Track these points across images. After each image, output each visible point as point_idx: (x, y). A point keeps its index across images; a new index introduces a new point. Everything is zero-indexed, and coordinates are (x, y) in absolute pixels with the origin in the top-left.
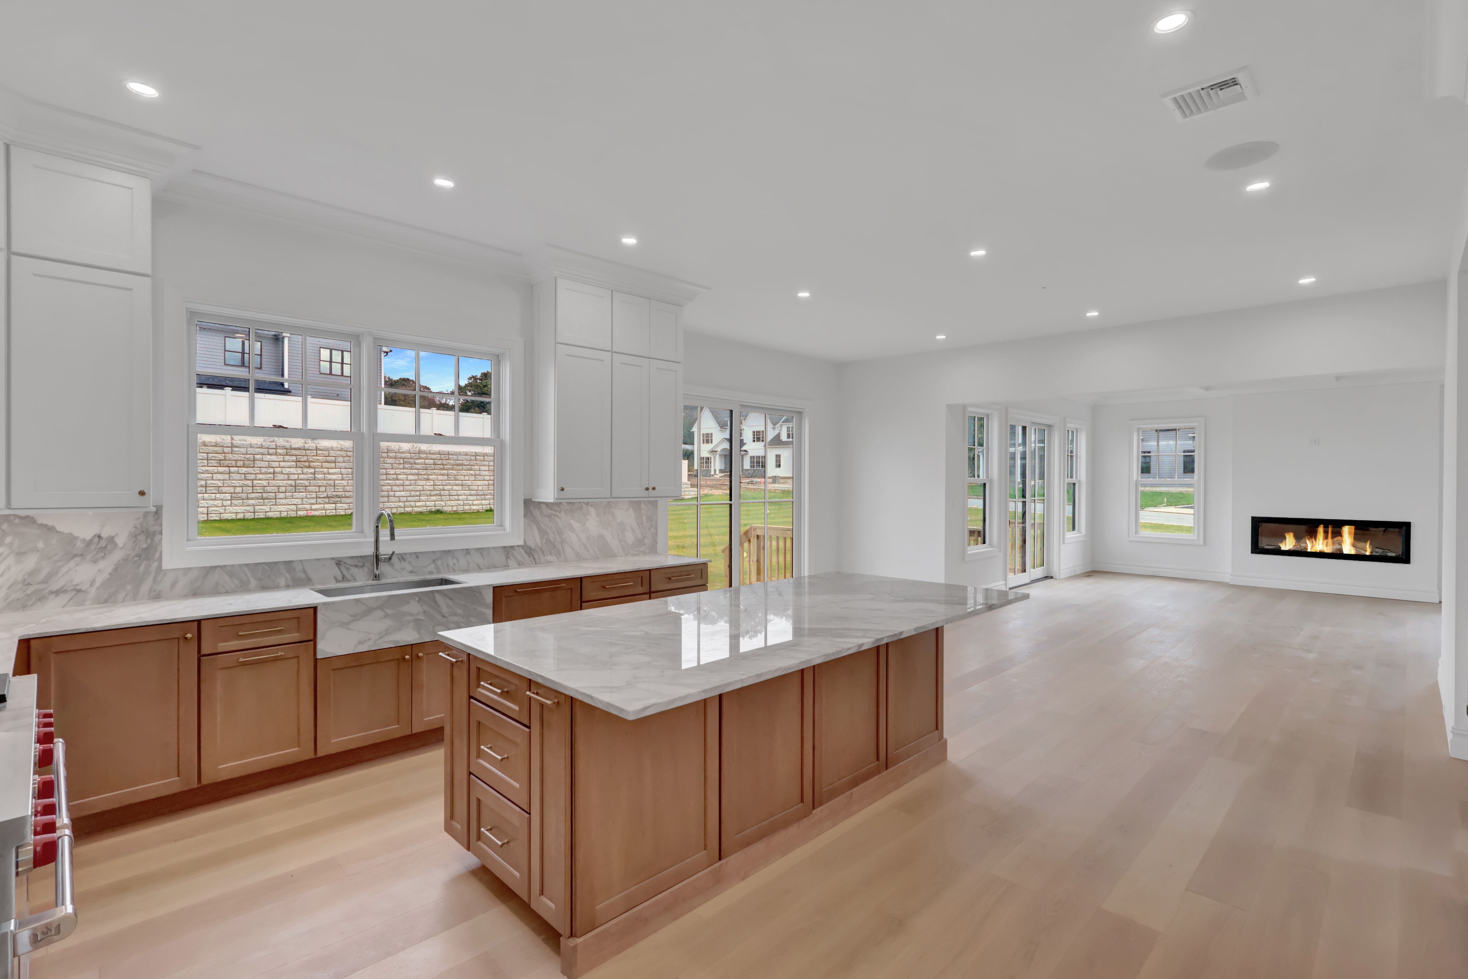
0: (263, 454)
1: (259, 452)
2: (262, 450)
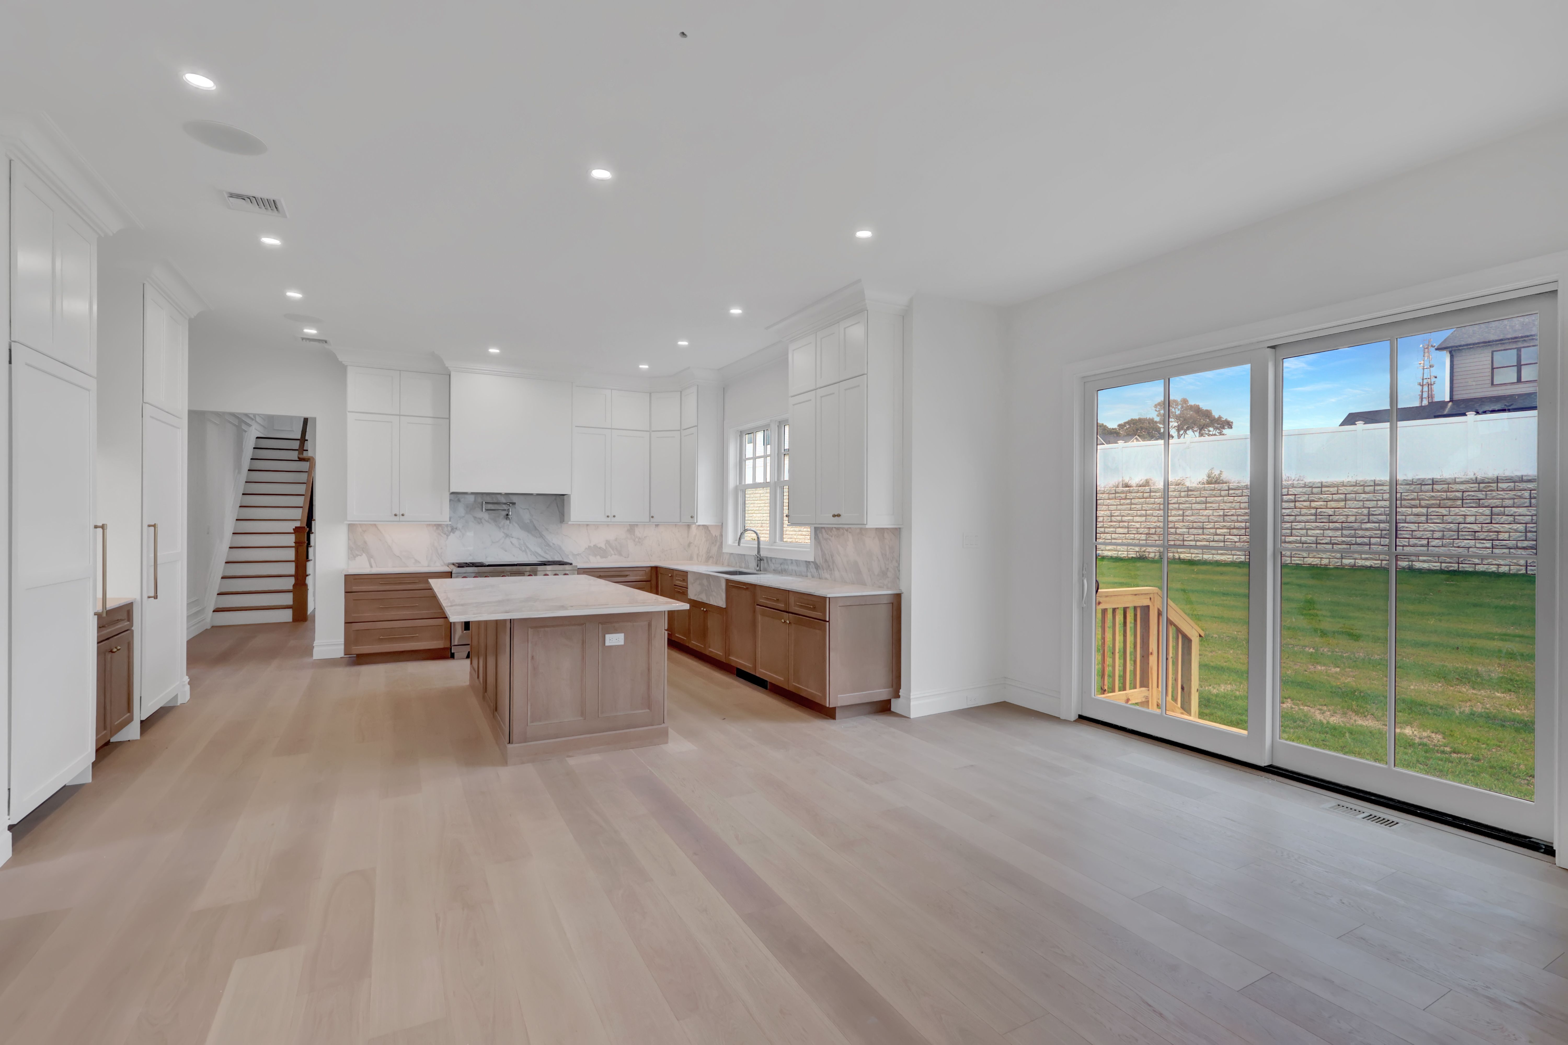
0: (1356, 493)
1: (1352, 491)
2: (1356, 489)
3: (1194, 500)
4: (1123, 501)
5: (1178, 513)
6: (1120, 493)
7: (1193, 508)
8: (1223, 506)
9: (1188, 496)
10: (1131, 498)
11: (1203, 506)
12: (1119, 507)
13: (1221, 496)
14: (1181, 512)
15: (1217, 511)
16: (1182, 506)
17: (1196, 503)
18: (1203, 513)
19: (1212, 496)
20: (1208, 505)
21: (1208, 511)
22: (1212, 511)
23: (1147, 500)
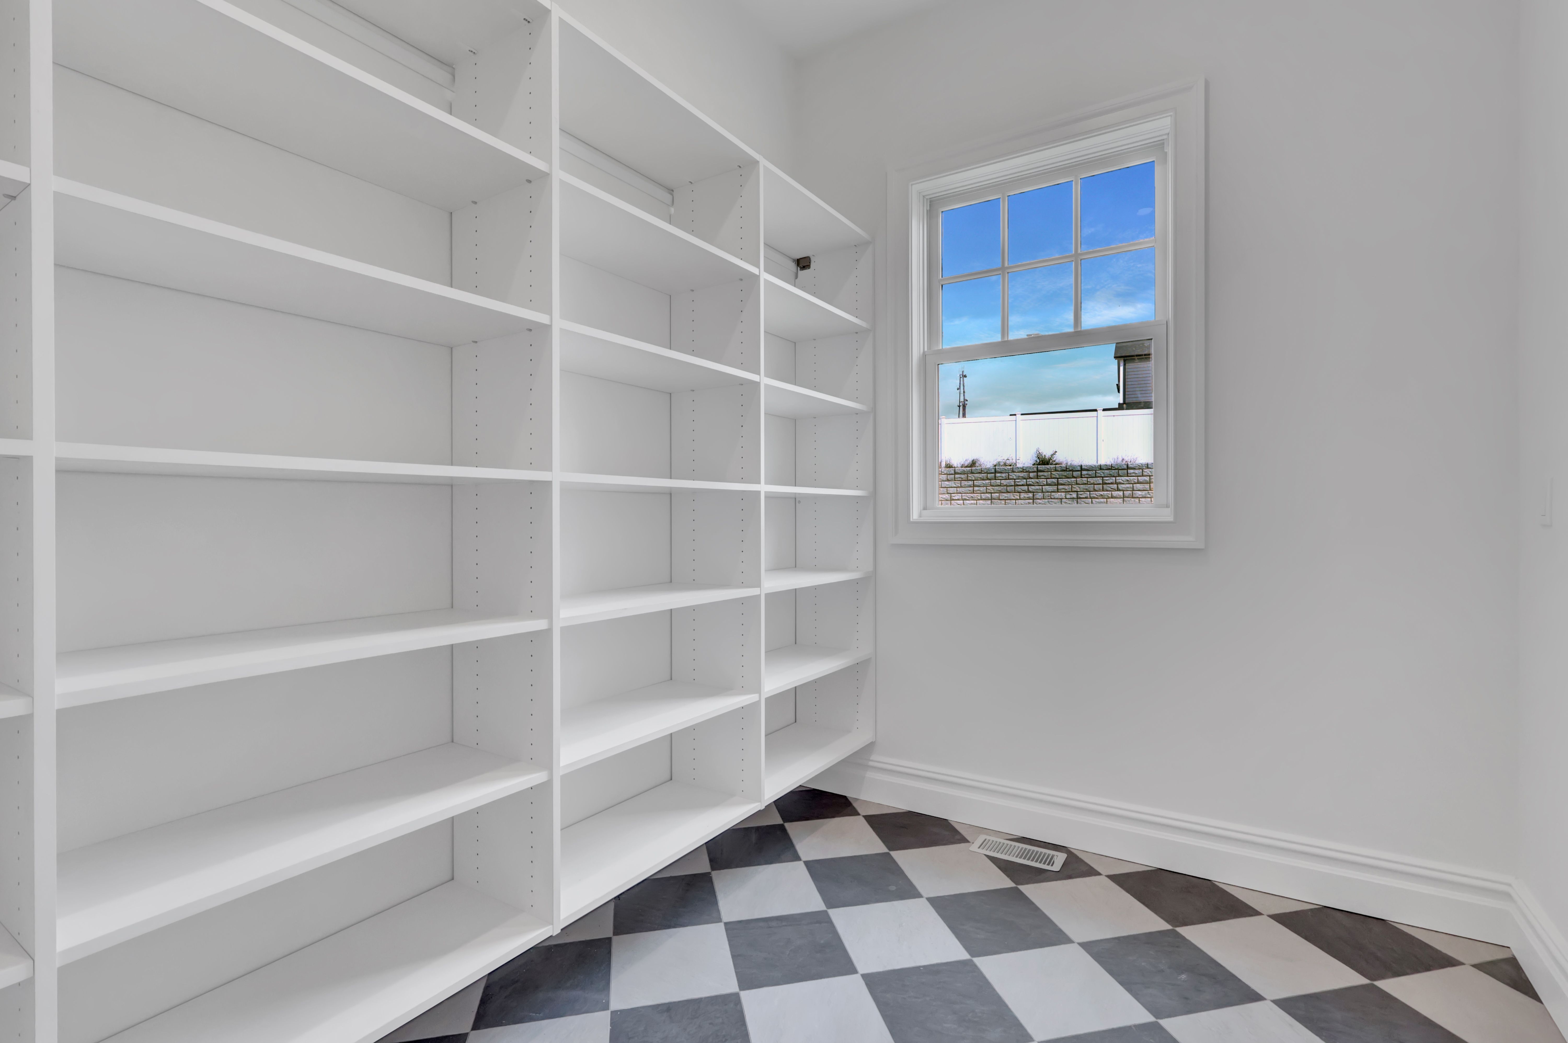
3: (1044, 481)
4: (964, 483)
5: (1028, 496)
6: (961, 474)
7: (1044, 490)
8: (1076, 488)
9: (1037, 477)
10: (973, 479)
11: (1055, 488)
12: (960, 490)
13: (1074, 477)
14: (1031, 495)
15: (1070, 493)
16: (1031, 488)
17: (1047, 485)
18: (1056, 496)
19: (1063, 477)
20: (1060, 487)
21: (1059, 493)
22: (1065, 493)
23: (992, 481)
